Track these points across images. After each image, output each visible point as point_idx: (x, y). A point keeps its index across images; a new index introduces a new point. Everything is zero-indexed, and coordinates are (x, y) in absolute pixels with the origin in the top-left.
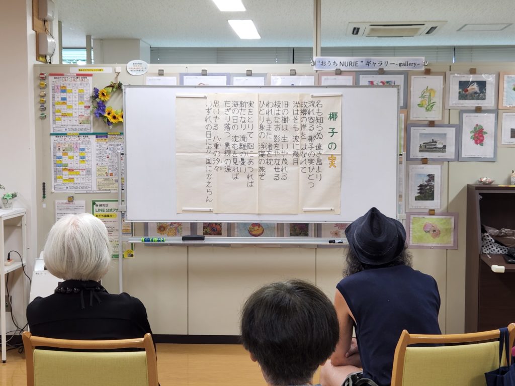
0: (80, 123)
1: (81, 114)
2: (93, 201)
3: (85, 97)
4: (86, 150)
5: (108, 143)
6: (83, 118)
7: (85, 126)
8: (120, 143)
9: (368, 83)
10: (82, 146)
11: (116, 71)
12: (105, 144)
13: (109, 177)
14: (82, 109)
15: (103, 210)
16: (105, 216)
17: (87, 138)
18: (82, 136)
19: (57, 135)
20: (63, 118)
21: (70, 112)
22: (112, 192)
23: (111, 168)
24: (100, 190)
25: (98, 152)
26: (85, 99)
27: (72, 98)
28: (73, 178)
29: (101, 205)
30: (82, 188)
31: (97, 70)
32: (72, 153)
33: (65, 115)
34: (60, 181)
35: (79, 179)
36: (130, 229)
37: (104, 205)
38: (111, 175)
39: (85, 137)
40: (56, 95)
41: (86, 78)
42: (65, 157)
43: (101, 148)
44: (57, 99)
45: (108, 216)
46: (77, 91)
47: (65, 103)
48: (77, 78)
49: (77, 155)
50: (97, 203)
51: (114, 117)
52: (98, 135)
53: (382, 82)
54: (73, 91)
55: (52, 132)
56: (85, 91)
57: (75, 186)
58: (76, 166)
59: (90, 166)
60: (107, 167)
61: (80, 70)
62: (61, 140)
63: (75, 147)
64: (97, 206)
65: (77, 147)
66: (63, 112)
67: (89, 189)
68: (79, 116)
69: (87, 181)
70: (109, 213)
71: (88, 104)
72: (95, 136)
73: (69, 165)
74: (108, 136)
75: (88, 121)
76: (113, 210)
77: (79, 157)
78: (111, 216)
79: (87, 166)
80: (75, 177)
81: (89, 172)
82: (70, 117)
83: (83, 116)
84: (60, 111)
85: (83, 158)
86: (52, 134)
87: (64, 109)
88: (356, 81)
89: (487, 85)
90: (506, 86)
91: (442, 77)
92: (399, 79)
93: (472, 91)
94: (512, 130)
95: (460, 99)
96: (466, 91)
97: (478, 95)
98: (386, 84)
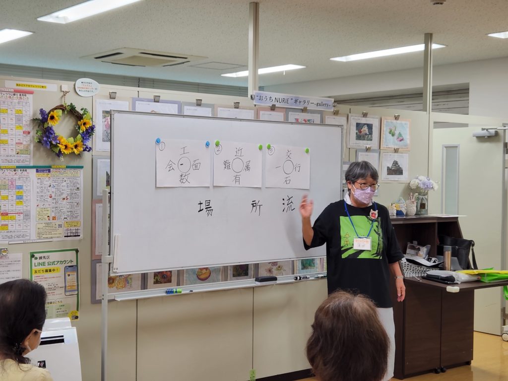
0: (18, 154)
1: (19, 141)
2: (31, 253)
3: (24, 119)
4: (24, 188)
5: (52, 178)
6: (21, 147)
7: (23, 157)
8: (65, 179)
9: (295, 120)
10: (18, 183)
11: (63, 90)
12: (47, 179)
13: (51, 221)
14: (19, 135)
15: (43, 264)
16: (47, 271)
17: (25, 173)
18: (19, 170)
21: (4, 138)
22: (54, 240)
23: (54, 210)
24: (40, 239)
25: (38, 190)
26: (24, 123)
27: (8, 120)
28: (7, 225)
29: (41, 258)
30: (18, 237)
31: (39, 87)
32: (6, 191)
35: (14, 226)
36: (76, 284)
37: (44, 257)
38: (54, 218)
39: (23, 170)
41: (25, 95)
43: (43, 186)
45: (50, 271)
46: (14, 112)
48: (14, 95)
49: (12, 194)
50: (36, 255)
51: (66, 147)
52: (39, 169)
53: (304, 120)
54: (9, 111)
56: (24, 112)
57: (9, 234)
58: (11, 208)
59: (29, 208)
60: (49, 209)
61: (17, 85)
63: (10, 183)
64: (36, 258)
65: (12, 184)
67: (26, 238)
68: (16, 143)
69: (25, 228)
70: (51, 267)
71: (28, 129)
72: (35, 170)
73: (3, 208)
74: (51, 169)
75: (26, 151)
76: (56, 263)
77: (15, 197)
78: (54, 270)
79: (25, 208)
80: (10, 223)
81: (27, 216)
82: (4, 145)
83: (21, 144)
85: (20, 198)
88: (286, 118)
89: (373, 128)
90: (385, 129)
91: (345, 118)
92: (317, 118)
93: (364, 132)
94: (388, 167)
95: (357, 139)
96: (360, 132)
97: (368, 137)
98: (308, 122)
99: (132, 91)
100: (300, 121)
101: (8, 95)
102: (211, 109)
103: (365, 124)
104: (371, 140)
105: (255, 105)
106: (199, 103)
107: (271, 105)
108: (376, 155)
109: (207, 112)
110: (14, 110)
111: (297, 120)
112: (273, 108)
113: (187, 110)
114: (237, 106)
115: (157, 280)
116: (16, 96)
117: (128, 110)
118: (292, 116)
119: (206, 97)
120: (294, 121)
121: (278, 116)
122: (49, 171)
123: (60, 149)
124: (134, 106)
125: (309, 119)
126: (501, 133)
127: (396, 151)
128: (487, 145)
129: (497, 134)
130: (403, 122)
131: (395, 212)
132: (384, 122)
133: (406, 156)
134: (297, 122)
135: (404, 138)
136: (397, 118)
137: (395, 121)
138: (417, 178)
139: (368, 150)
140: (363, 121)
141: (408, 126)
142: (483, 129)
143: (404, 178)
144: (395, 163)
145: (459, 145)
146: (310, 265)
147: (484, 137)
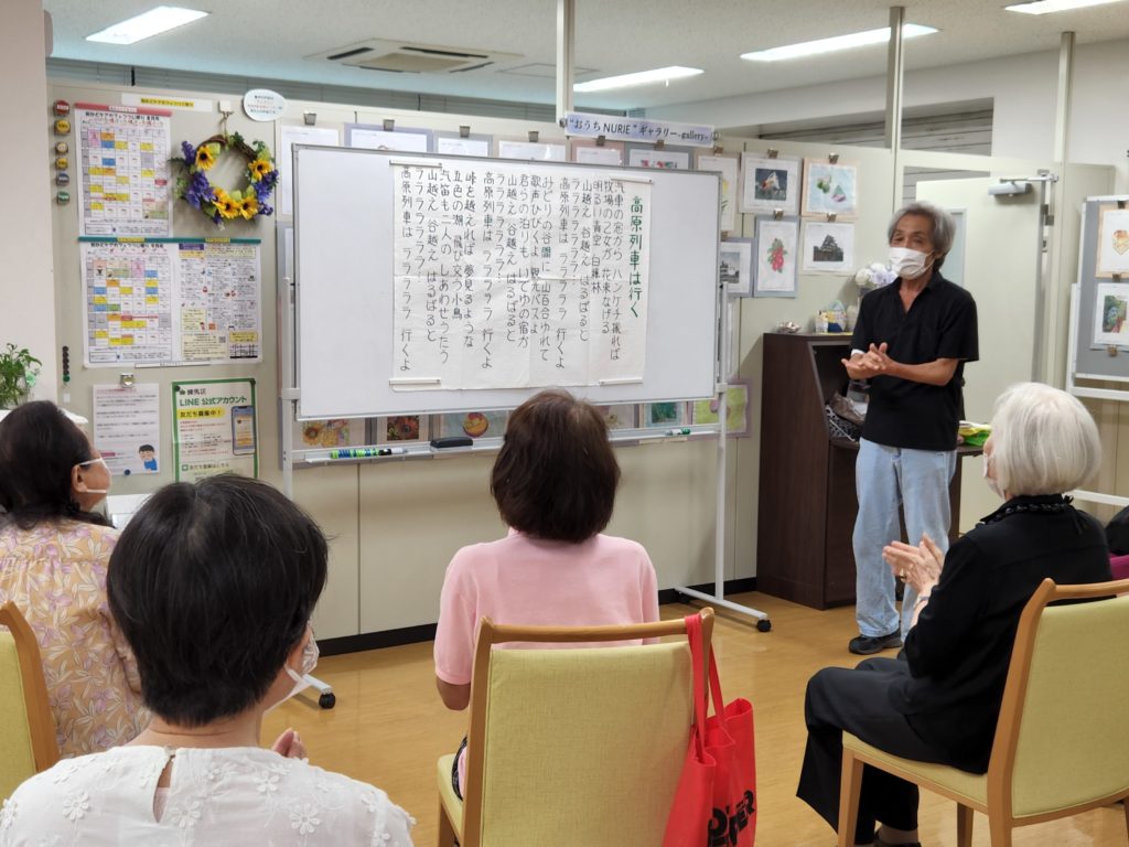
0: (147, 217)
1: (148, 197)
2: (174, 383)
3: (155, 160)
4: (160, 275)
5: (206, 260)
6: (153, 206)
7: (155, 223)
8: (230, 261)
10: (149, 267)
11: (222, 109)
12: (198, 261)
13: (207, 331)
14: (149, 186)
15: (195, 402)
16: (201, 414)
17: (160, 250)
18: (150, 245)
19: (94, 241)
20: (106, 203)
21: (123, 190)
22: (213, 362)
23: (211, 312)
24: (188, 360)
25: (184, 279)
26: (156, 165)
27: (128, 160)
28: (131, 336)
29: (190, 392)
30: (151, 356)
31: (180, 104)
32: (129, 280)
33: (110, 198)
34: (102, 343)
35: (145, 337)
36: (252, 437)
37: (197, 391)
38: (212, 327)
39: (157, 246)
40: (92, 152)
41: (157, 119)
42: (111, 290)
43: (191, 272)
44: (92, 162)
45: (207, 413)
46: (138, 147)
47: (110, 171)
48: (138, 117)
49: (139, 285)
50: (182, 387)
51: (228, 207)
52: (184, 244)
53: (659, 163)
54: (130, 145)
55: (82, 234)
56: (155, 148)
57: (135, 352)
58: (137, 308)
59: (168, 308)
60: (203, 311)
62: (103, 252)
63: (135, 267)
64: (183, 393)
65: (138, 268)
66: (108, 192)
67: (166, 358)
68: (144, 200)
69: (162, 341)
70: (209, 408)
71: (164, 176)
72: (177, 245)
73: (123, 308)
74: (205, 245)
75: (161, 213)
76: (216, 401)
77: (143, 290)
78: (213, 413)
79: (161, 308)
80: (136, 332)
81: (165, 321)
82: (123, 202)
83: (152, 200)
84: (100, 187)
85: (152, 291)
86: (82, 240)
87: (109, 183)
88: (626, 158)
89: (788, 177)
90: (810, 181)
91: (735, 161)
92: (682, 160)
93: (769, 185)
94: (816, 248)
95: (756, 197)
96: (764, 185)
97: (778, 193)
98: (665, 167)
99: (344, 112)
100: (650, 164)
101: (127, 119)
102: (486, 144)
103: (772, 171)
104: (784, 199)
105: (568, 137)
106: (465, 133)
107: (596, 137)
108: (794, 225)
109: (480, 148)
110: (138, 144)
111: (646, 163)
112: (601, 142)
113: (445, 145)
114: (534, 138)
115: (393, 434)
116: (141, 120)
117: (337, 145)
118: (636, 157)
119: (476, 123)
120: (640, 164)
121: (611, 155)
122: (202, 248)
123: (217, 211)
124: (348, 137)
125: (667, 161)
126: (1037, 187)
127: (831, 219)
128: (1012, 210)
129: (1029, 189)
130: (846, 168)
131: (826, 326)
132: (809, 168)
133: (850, 229)
134: (645, 166)
135: (847, 196)
136: (833, 160)
137: (829, 166)
138: (869, 267)
139: (778, 216)
140: (770, 164)
141: (855, 174)
142: (1003, 181)
143: (845, 267)
144: (829, 240)
145: (965, 210)
146: (668, 416)
147: (1007, 195)
